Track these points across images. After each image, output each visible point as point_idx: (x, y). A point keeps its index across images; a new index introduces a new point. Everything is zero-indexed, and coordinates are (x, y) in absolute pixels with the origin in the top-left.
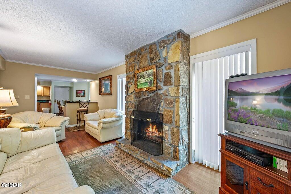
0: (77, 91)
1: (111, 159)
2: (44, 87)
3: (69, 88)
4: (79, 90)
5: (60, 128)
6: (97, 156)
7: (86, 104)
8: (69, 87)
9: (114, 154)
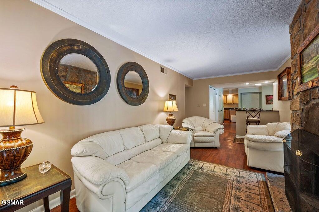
0: (267, 96)
1: (234, 190)
2: (234, 95)
3: (259, 94)
4: (269, 96)
5: (214, 135)
6: (226, 177)
7: (256, 113)
8: (258, 92)
9: (247, 188)
